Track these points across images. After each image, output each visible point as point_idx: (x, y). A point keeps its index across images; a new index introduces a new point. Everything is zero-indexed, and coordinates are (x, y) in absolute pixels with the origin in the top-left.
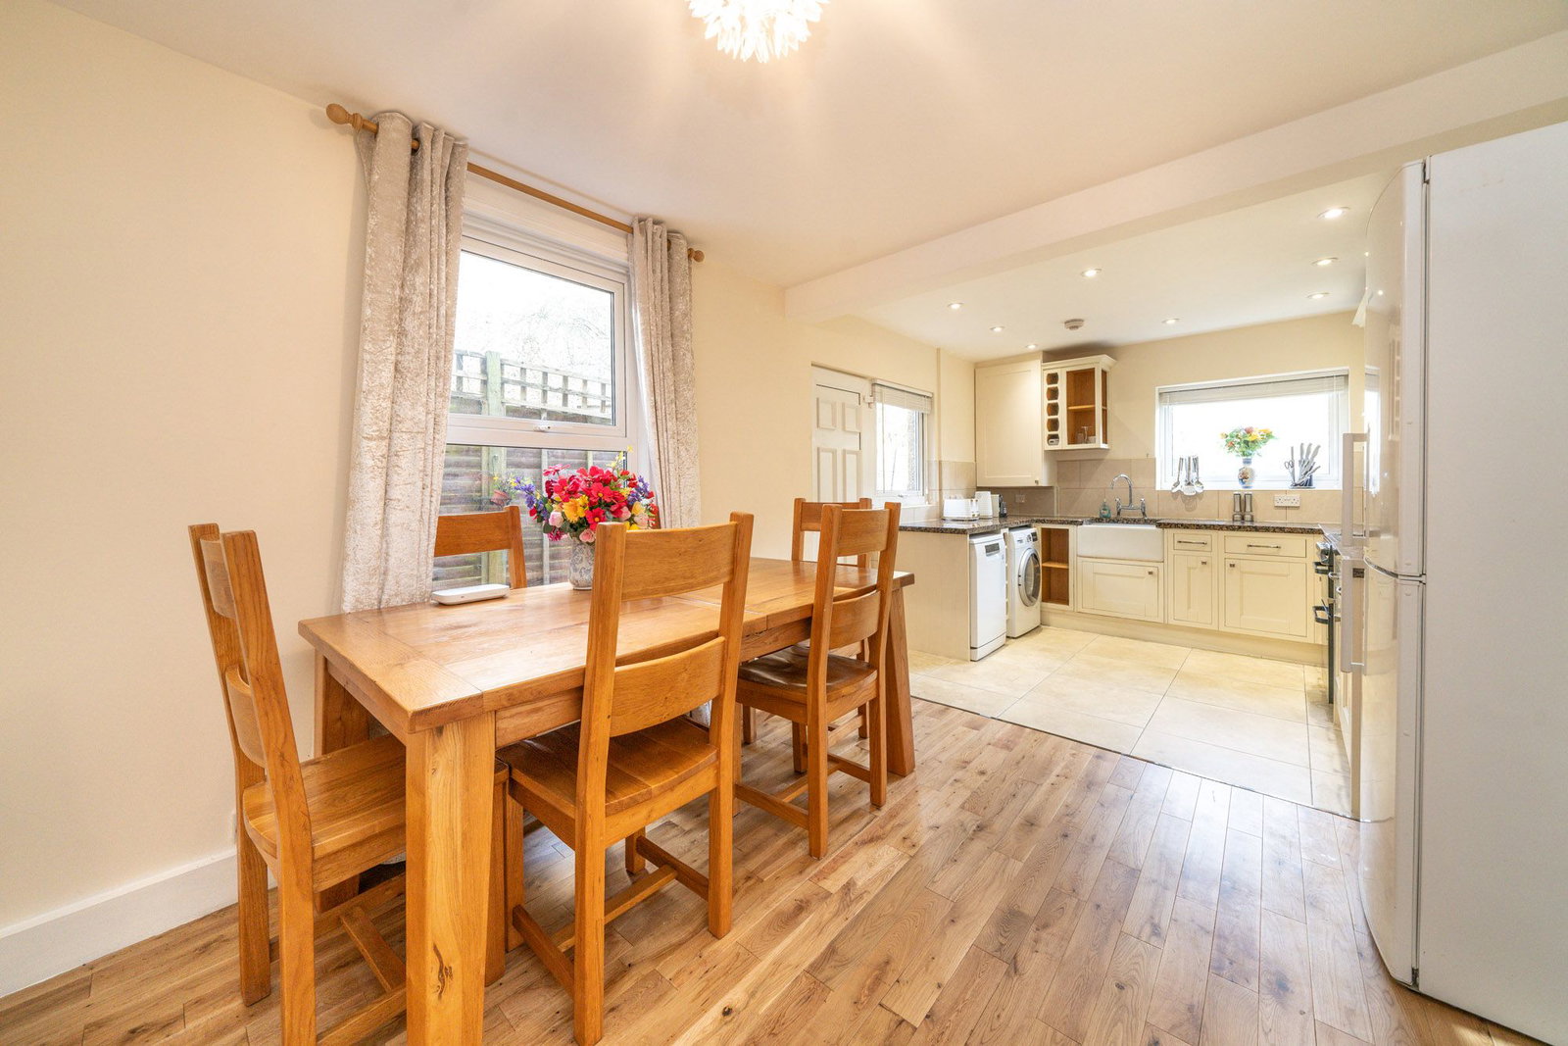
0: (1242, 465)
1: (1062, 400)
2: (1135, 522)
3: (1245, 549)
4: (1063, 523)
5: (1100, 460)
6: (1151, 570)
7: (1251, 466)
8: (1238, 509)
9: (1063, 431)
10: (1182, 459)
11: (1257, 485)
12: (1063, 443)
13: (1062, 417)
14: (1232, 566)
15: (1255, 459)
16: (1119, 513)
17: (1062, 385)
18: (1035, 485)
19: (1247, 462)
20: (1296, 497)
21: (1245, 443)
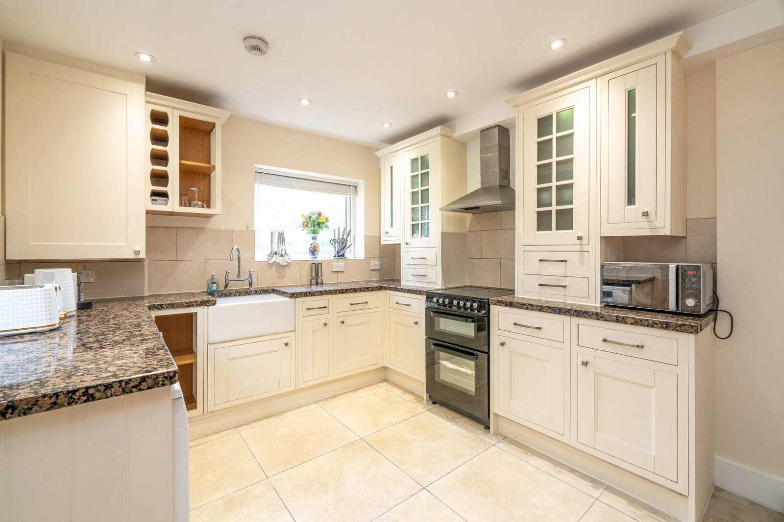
0: (312, 241)
1: (173, 149)
2: (247, 293)
3: (348, 307)
4: (189, 305)
5: (202, 229)
6: (286, 340)
7: (317, 241)
8: (314, 275)
9: (173, 187)
10: (272, 233)
11: (321, 256)
12: (173, 204)
13: (173, 169)
14: (343, 322)
15: (318, 236)
16: (226, 286)
17: (173, 130)
18: (133, 256)
19: (314, 238)
20: (339, 264)
21: (315, 224)
